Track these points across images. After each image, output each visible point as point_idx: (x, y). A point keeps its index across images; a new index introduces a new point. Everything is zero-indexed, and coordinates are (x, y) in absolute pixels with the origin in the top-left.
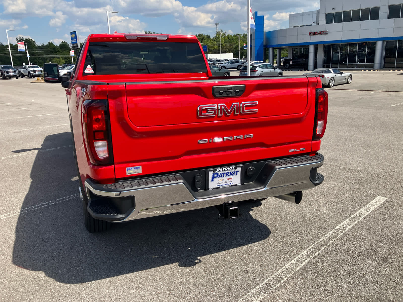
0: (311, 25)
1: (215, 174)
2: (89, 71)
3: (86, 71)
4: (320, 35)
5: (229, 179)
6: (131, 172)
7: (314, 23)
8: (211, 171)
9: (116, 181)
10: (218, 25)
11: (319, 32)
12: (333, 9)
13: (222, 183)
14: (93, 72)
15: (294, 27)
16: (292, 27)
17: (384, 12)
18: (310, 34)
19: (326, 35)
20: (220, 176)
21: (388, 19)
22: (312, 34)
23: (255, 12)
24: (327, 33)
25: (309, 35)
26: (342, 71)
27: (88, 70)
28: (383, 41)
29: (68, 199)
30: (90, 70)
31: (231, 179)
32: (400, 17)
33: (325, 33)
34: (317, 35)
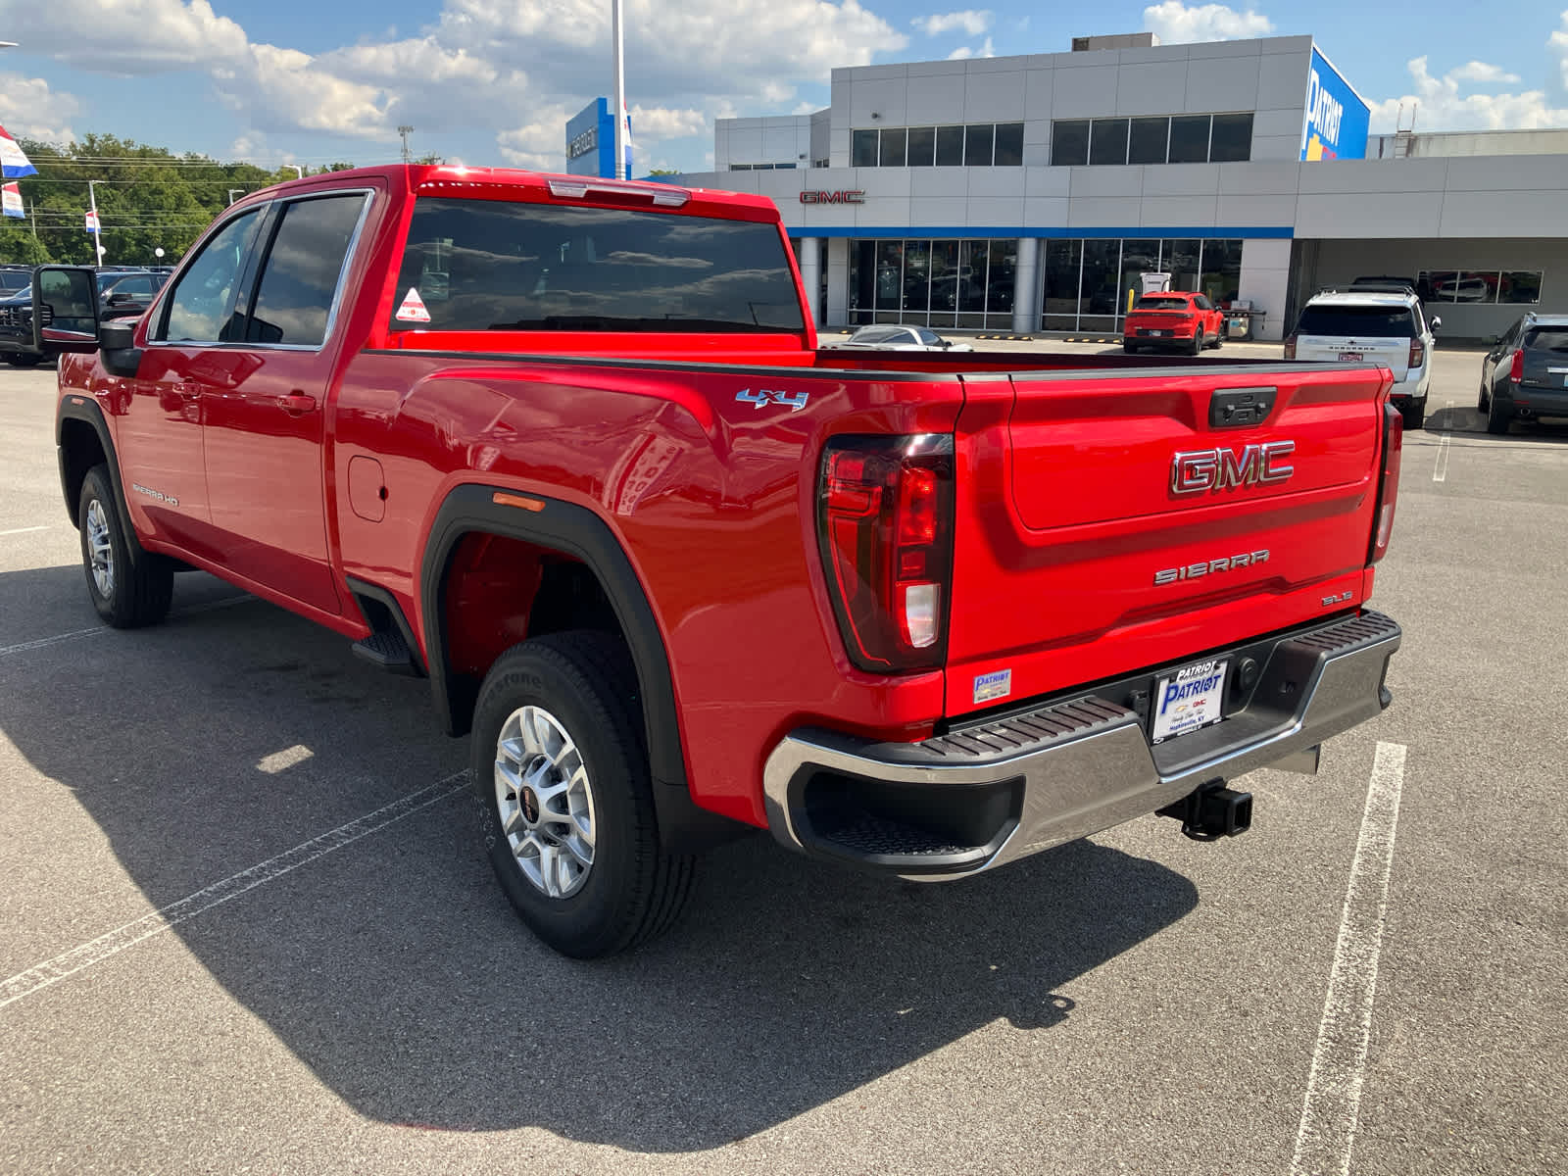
0: (793, 166)
1: (1172, 688)
2: (413, 312)
3: (403, 313)
4: (837, 205)
5: (1197, 704)
6: (986, 691)
7: (801, 157)
8: (1164, 678)
9: (941, 727)
10: (409, 135)
11: (832, 194)
12: (875, 116)
13: (1182, 718)
14: (428, 317)
15: (734, 168)
16: (726, 168)
17: (1037, 142)
18: (804, 198)
19: (859, 206)
20: (1180, 696)
21: (1053, 164)
22: (809, 199)
23: (594, 99)
24: (862, 199)
25: (801, 200)
26: (945, 339)
27: (410, 309)
28: (1039, 241)
29: (333, 848)
30: (416, 309)
31: (1202, 703)
32: (1086, 164)
33: (853, 198)
34: (829, 205)
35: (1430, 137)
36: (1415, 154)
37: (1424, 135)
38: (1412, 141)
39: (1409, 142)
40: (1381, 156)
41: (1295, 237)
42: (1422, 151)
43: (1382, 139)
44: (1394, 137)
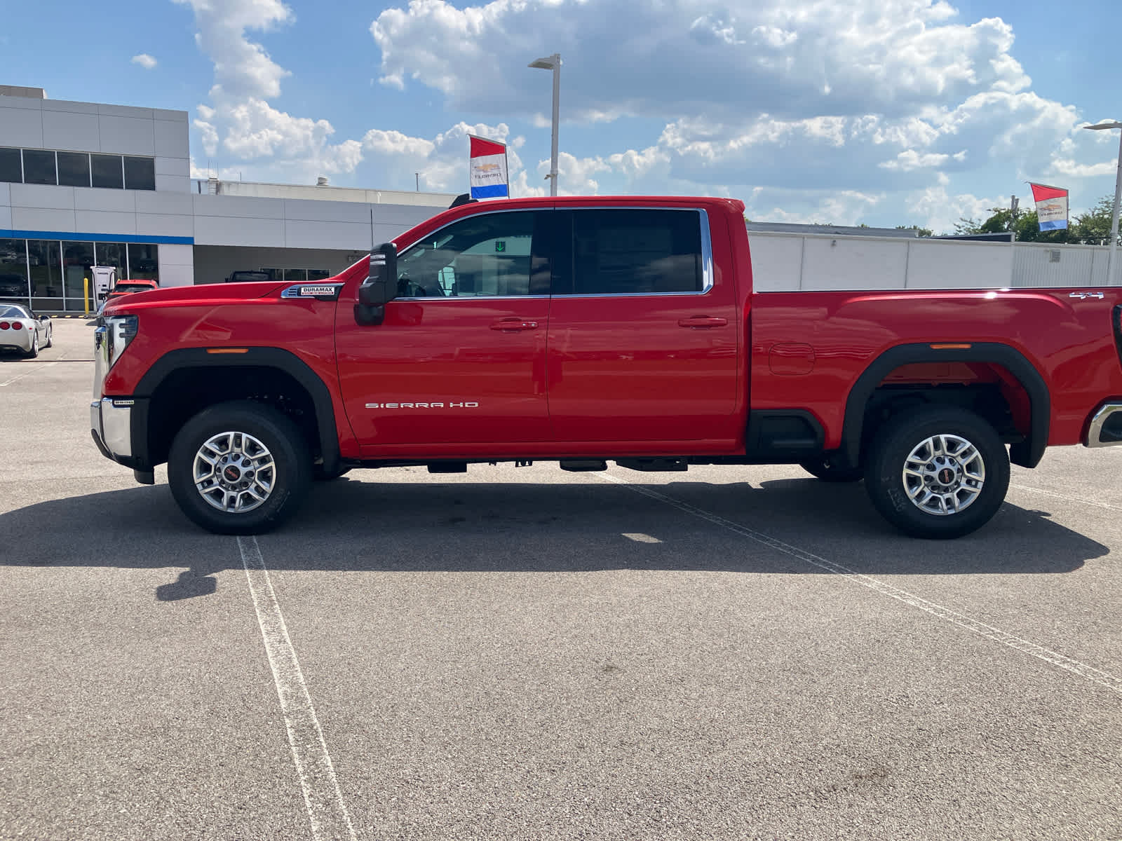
35: (229, 184)
36: (221, 193)
37: (226, 182)
38: (219, 186)
39: (217, 185)
40: (200, 192)
41: (195, 244)
42: (226, 191)
43: (199, 183)
44: (206, 182)
